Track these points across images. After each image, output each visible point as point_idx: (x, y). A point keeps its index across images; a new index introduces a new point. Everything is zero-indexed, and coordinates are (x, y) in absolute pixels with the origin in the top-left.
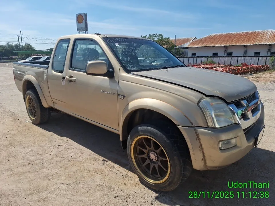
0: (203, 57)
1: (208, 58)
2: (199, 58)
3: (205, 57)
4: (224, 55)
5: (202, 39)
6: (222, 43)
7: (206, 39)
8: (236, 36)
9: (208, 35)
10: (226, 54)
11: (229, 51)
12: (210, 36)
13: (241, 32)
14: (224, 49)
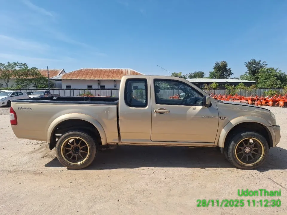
0: (80, 89)
1: (85, 90)
2: (76, 90)
3: (82, 89)
4: (98, 88)
5: (75, 72)
6: (95, 77)
7: (79, 72)
8: (105, 71)
9: (80, 69)
10: (99, 87)
11: (102, 84)
12: (81, 70)
13: (109, 69)
14: (97, 82)
